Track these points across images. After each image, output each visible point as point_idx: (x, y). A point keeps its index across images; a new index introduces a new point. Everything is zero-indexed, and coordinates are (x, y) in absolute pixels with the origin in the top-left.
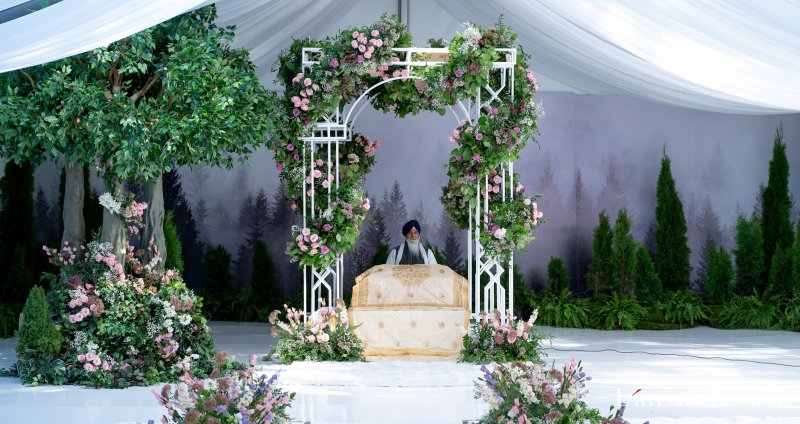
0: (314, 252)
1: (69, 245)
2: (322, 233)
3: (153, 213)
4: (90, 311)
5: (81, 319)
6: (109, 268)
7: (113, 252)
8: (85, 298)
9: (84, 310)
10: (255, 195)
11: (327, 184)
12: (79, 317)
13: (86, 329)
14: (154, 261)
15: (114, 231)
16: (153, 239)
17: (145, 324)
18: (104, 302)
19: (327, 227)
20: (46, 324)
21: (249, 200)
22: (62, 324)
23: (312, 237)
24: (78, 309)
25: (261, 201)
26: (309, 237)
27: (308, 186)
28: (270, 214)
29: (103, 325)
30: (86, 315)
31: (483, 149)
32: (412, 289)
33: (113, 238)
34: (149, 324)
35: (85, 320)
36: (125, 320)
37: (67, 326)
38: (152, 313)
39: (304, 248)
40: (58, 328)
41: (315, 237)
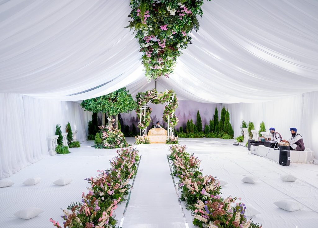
0: (142, 126)
1: (103, 126)
2: (143, 124)
3: (116, 120)
4: (106, 137)
6: (109, 130)
7: (110, 127)
8: (105, 134)
10: (133, 117)
11: (144, 116)
13: (105, 139)
14: (116, 128)
15: (110, 124)
16: (116, 125)
17: (115, 139)
18: (108, 135)
19: (144, 123)
21: (132, 118)
24: (104, 136)
25: (134, 118)
27: (141, 116)
28: (135, 120)
29: (108, 139)
31: (169, 110)
32: (158, 132)
36: (112, 138)
38: (116, 137)
39: (140, 126)
40: (101, 139)
41: (142, 124)
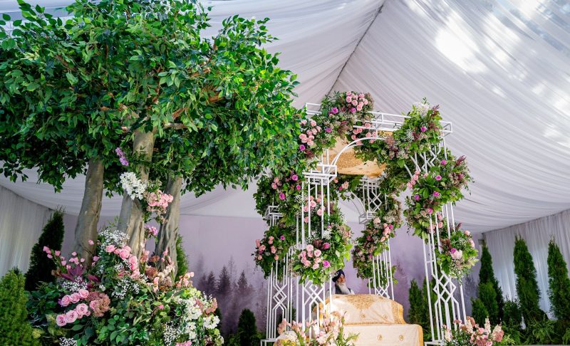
0: (316, 266)
1: (77, 256)
2: (324, 251)
3: (169, 227)
4: (89, 309)
5: (74, 320)
6: (121, 260)
7: (129, 243)
8: (84, 292)
9: (79, 307)
10: (208, 275)
11: (321, 212)
12: (70, 317)
13: (80, 334)
14: (166, 271)
15: (132, 222)
16: (167, 251)
17: (161, 329)
18: (111, 298)
19: (328, 245)
20: (15, 326)
21: (204, 278)
22: (46, 329)
23: (315, 252)
24: (72, 306)
25: (211, 278)
26: (312, 252)
27: (306, 214)
28: (216, 287)
29: (104, 329)
30: (82, 314)
31: (441, 188)
33: (130, 230)
34: (166, 328)
35: (79, 321)
36: (135, 322)
37: (52, 331)
38: (171, 314)
39: (308, 263)
40: (37, 333)
41: (318, 252)
